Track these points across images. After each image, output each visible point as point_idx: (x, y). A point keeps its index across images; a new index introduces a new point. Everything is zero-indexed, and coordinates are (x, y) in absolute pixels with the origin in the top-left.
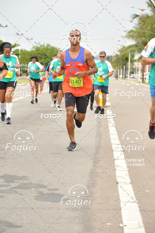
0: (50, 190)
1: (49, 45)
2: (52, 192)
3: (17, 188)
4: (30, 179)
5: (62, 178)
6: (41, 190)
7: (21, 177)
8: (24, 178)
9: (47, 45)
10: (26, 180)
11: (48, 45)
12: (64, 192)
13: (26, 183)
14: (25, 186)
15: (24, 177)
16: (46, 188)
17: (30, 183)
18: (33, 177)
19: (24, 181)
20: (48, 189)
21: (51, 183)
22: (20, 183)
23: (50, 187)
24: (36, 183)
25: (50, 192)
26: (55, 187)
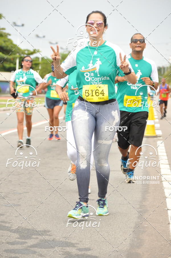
0: (80, 250)
2: (83, 252)
3: (36, 247)
4: (54, 235)
5: (96, 234)
6: (68, 249)
7: (40, 231)
8: (45, 232)
10: (47, 235)
12: (99, 253)
13: (47, 240)
16: (75, 246)
17: (53, 240)
18: (58, 232)
19: (46, 236)
20: (78, 248)
21: (82, 240)
22: (39, 240)
23: (80, 246)
24: (61, 240)
25: (80, 253)
26: (87, 246)
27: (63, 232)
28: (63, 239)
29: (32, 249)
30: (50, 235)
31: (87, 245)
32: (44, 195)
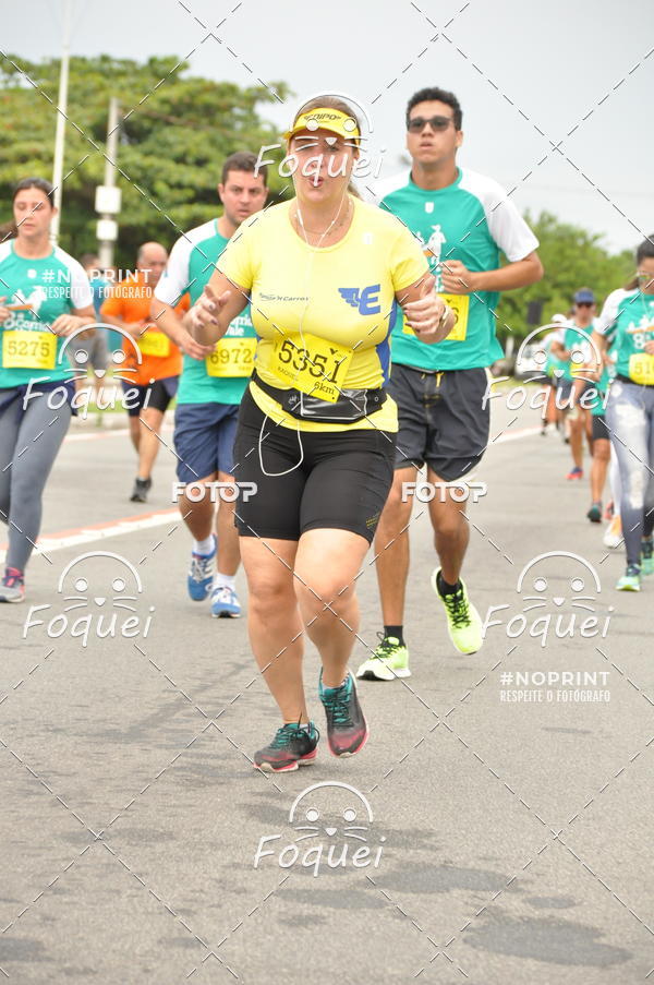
0: (537, 902)
1: (551, 220)
2: (547, 913)
3: (384, 885)
4: (447, 847)
5: (595, 852)
6: (490, 898)
7: (401, 832)
8: (415, 837)
9: (542, 217)
10: (424, 847)
11: (546, 218)
12: (605, 918)
13: (423, 863)
14: (420, 877)
15: (416, 833)
16: (520, 890)
17: (444, 866)
18: (461, 838)
19: (419, 851)
20: (529, 896)
21: (545, 869)
22: (396, 862)
23: (537, 890)
24: (471, 864)
25: (537, 913)
26: (560, 891)
27: (479, 840)
28: (479, 862)
29: (372, 892)
30: (432, 848)
31: (563, 887)
32: (413, 710)
